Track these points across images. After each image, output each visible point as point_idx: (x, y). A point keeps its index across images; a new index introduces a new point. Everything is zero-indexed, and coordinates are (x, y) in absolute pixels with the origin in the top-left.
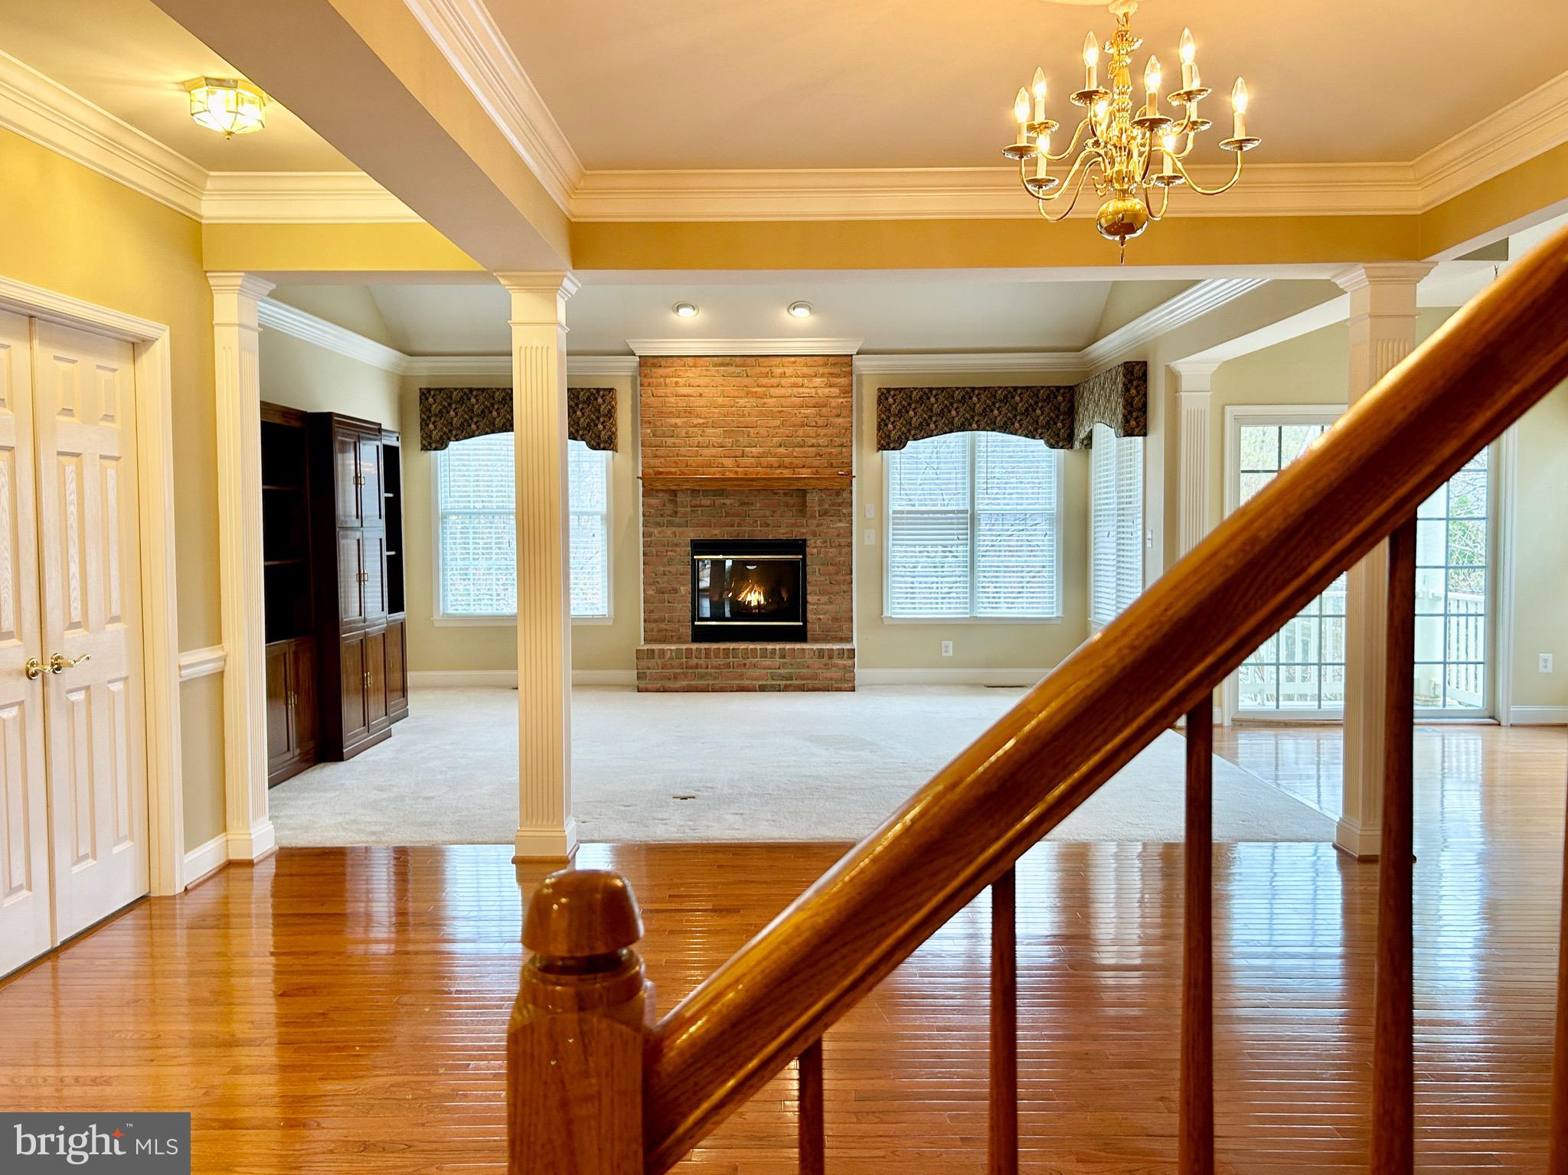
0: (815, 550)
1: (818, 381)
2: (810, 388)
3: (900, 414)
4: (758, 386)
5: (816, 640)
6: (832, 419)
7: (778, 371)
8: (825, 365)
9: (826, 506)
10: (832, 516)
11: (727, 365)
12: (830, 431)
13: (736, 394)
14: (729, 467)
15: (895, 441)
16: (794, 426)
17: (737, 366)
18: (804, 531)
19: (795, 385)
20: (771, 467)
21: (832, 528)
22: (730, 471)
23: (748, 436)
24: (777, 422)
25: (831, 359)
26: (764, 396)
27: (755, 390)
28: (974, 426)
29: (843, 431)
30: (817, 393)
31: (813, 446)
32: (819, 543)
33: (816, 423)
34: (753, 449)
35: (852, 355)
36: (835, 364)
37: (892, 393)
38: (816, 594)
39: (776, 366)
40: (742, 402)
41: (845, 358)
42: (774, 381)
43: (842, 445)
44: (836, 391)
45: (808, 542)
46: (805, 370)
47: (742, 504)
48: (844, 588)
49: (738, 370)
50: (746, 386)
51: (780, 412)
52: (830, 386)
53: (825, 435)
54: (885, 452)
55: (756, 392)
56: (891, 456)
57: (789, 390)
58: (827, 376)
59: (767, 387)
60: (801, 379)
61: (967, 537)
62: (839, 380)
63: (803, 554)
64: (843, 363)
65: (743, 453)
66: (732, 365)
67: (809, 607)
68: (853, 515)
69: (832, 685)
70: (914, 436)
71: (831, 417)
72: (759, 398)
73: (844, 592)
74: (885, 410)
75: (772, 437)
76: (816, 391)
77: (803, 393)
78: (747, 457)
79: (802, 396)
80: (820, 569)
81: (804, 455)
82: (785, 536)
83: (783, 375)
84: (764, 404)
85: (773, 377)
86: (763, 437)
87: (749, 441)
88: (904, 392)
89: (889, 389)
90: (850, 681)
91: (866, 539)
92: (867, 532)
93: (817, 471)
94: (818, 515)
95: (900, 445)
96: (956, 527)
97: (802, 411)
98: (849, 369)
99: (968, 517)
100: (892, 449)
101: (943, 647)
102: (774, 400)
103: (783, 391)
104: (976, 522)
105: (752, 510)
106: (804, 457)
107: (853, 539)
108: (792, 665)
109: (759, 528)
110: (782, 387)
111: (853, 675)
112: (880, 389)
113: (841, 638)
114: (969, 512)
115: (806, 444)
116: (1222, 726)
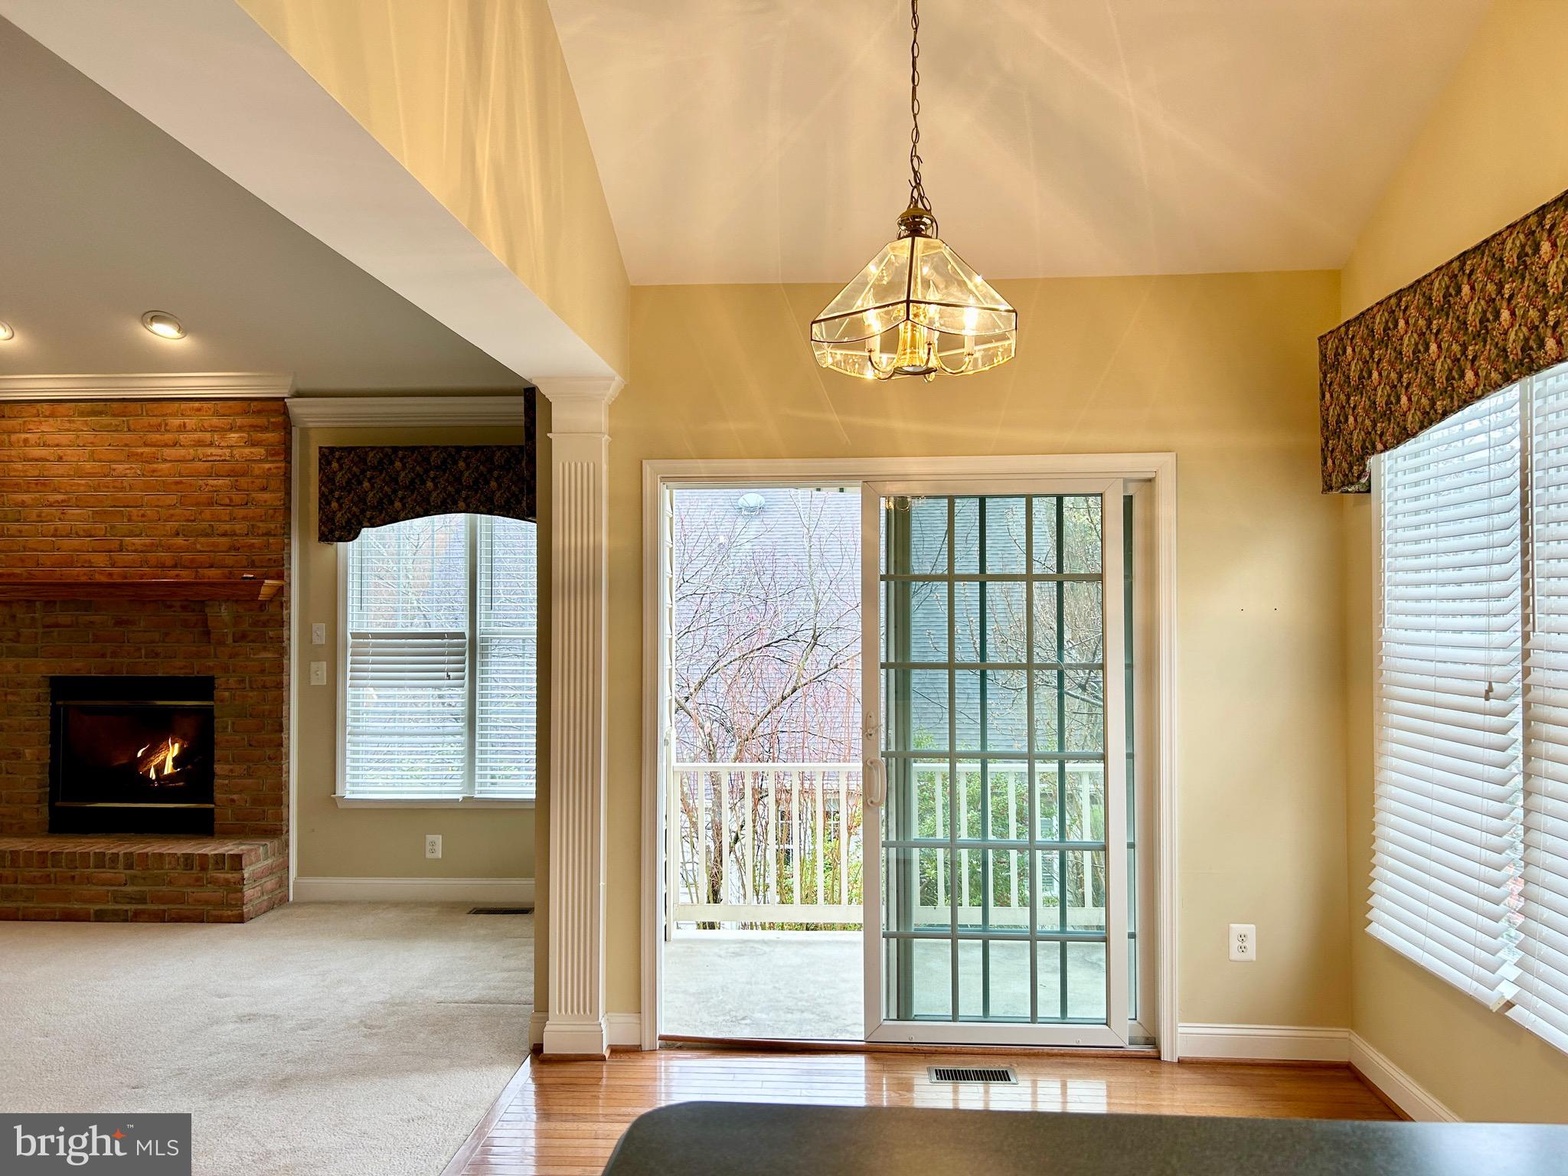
0: (227, 694)
1: (234, 437)
2: (222, 448)
3: (348, 487)
4: (146, 445)
5: (228, 834)
6: (254, 495)
7: (176, 422)
8: (245, 413)
9: (245, 626)
10: (253, 641)
11: (100, 413)
12: (250, 511)
13: (112, 457)
14: (100, 566)
15: (342, 528)
16: (197, 504)
17: (114, 415)
18: (211, 663)
19: (200, 443)
20: (163, 566)
21: (254, 660)
22: (100, 573)
23: (129, 520)
24: (172, 499)
25: (253, 404)
26: (154, 459)
27: (140, 450)
28: (462, 504)
29: (271, 512)
30: (232, 456)
31: (224, 535)
32: (232, 682)
33: (231, 500)
34: (136, 540)
35: (284, 398)
36: (259, 412)
37: (337, 454)
38: (227, 762)
39: (170, 415)
40: (120, 468)
41: (270, 403)
42: (169, 437)
43: (268, 534)
44: (260, 451)
45: (217, 682)
46: (215, 421)
47: (119, 623)
48: (269, 752)
49: (115, 421)
50: (126, 445)
51: (177, 483)
52: (253, 445)
53: (244, 518)
54: (340, 544)
55: (142, 454)
56: (350, 549)
57: (191, 451)
58: (247, 429)
59: (159, 446)
60: (208, 435)
61: (460, 674)
62: (268, 435)
63: (212, 700)
64: (271, 410)
65: (121, 545)
66: (106, 414)
67: (217, 782)
68: (289, 639)
69: (208, 912)
70: (370, 520)
71: (254, 491)
72: (146, 462)
73: (270, 758)
74: (327, 480)
75: (165, 521)
76: (231, 453)
77: (212, 455)
78: (128, 551)
79: (210, 459)
80: (233, 723)
81: (212, 549)
82: (183, 671)
83: (182, 428)
84: (154, 471)
85: (167, 431)
86: (150, 521)
87: (131, 527)
88: (356, 454)
89: (333, 448)
90: (236, 905)
91: (313, 676)
92: (314, 665)
93: (231, 573)
94: (230, 640)
95: (349, 534)
96: (446, 658)
97: (210, 482)
98: (280, 419)
99: (465, 643)
100: (341, 539)
101: (427, 844)
102: (168, 465)
103: (181, 452)
104: (478, 651)
105: (134, 632)
106: (210, 551)
107: (285, 678)
108: (144, 879)
109: (144, 659)
110: (181, 446)
111: (239, 894)
112: (320, 448)
113: (266, 831)
114: (467, 636)
115: (216, 532)
116: (635, 1050)
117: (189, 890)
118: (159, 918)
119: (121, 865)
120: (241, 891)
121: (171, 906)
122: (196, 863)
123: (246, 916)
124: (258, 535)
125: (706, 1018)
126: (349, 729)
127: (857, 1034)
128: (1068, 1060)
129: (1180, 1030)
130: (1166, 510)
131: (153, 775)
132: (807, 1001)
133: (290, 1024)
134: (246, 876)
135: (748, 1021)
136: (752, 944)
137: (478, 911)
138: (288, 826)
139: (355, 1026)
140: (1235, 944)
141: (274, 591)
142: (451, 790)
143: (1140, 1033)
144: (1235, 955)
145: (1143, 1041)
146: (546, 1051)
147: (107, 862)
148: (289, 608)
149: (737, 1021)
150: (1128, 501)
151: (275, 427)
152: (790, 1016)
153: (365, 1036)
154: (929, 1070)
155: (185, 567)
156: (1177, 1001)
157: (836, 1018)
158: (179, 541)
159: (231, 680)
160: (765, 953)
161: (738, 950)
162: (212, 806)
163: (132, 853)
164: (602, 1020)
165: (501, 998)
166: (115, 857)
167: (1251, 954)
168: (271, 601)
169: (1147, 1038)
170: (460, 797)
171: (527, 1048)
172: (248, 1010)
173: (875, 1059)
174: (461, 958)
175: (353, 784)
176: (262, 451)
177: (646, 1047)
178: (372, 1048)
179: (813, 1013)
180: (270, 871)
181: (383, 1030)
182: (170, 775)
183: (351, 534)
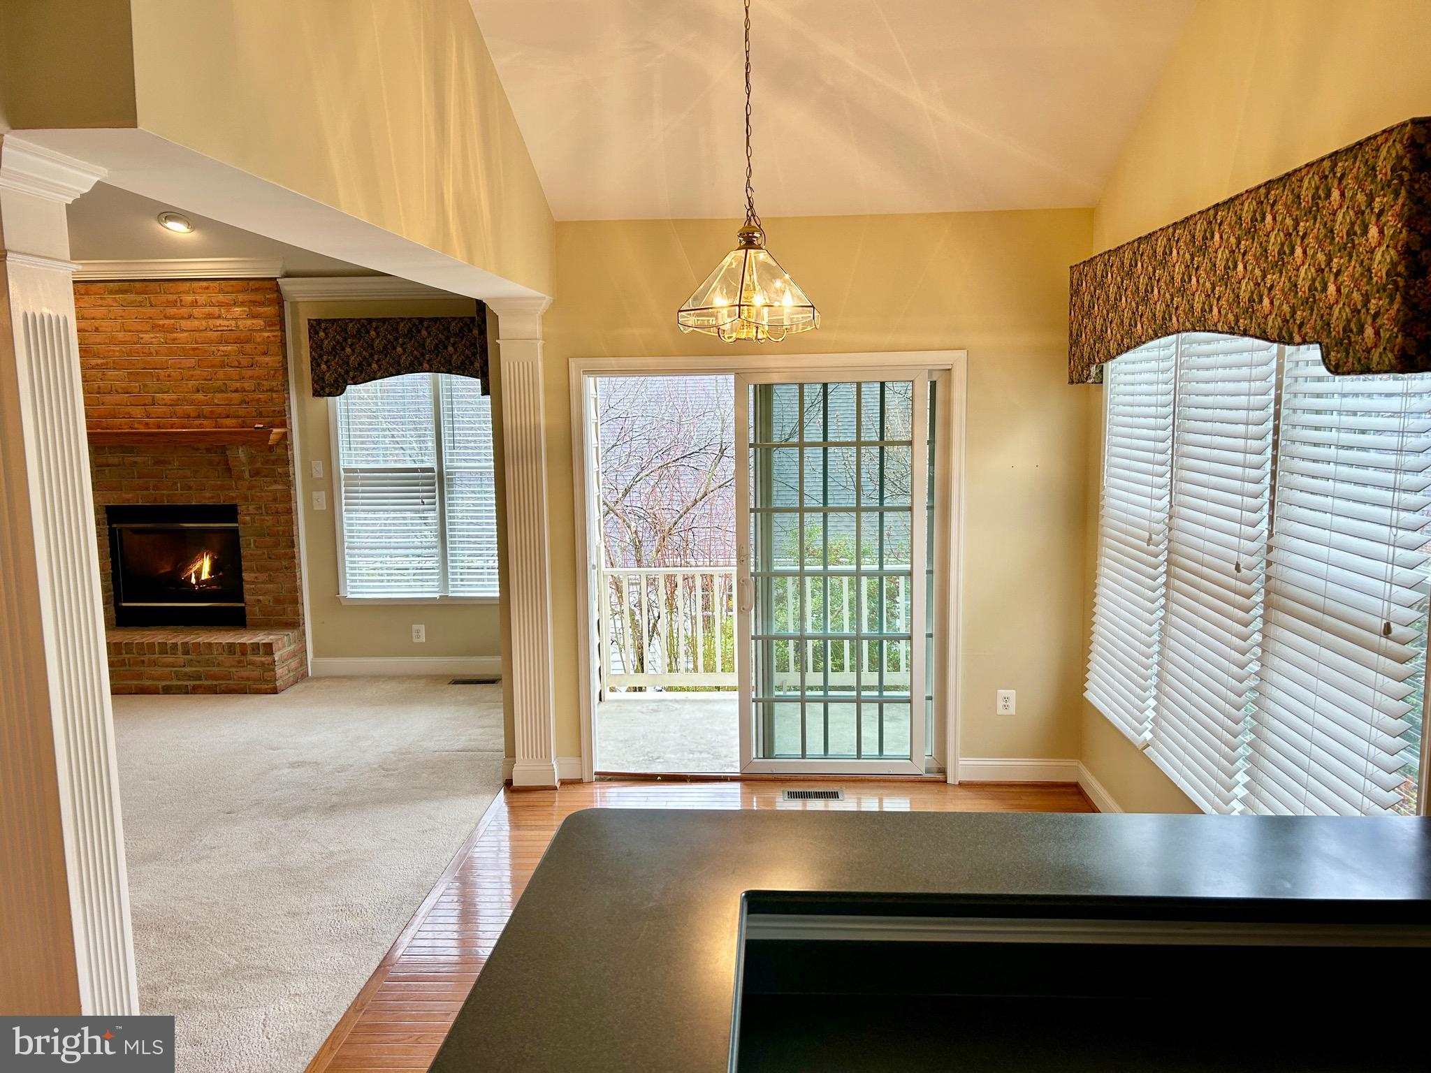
0: (248, 518)
1: (237, 310)
2: (228, 320)
3: (333, 352)
4: (166, 317)
5: (259, 626)
6: (257, 358)
7: (189, 298)
8: (245, 291)
9: (258, 465)
10: (266, 476)
11: (126, 292)
12: (256, 372)
13: (140, 328)
14: (138, 418)
15: (331, 386)
17: (137, 293)
18: (234, 494)
19: (210, 316)
20: (189, 417)
21: (267, 491)
22: (139, 423)
23: (158, 380)
24: (192, 362)
25: (251, 283)
26: (173, 330)
27: (161, 322)
28: (426, 366)
29: (272, 372)
30: (237, 326)
31: (236, 391)
32: (252, 509)
33: (240, 364)
34: (165, 396)
35: (276, 278)
36: (256, 290)
37: (323, 325)
38: (252, 570)
39: (184, 293)
40: (147, 337)
41: (266, 282)
42: (184, 311)
43: (271, 390)
45: (240, 509)
46: (221, 297)
47: (157, 463)
48: (285, 563)
49: (139, 298)
50: (151, 318)
51: (194, 349)
52: (254, 317)
53: (251, 378)
54: (330, 399)
55: (163, 325)
56: (338, 403)
57: (203, 322)
58: (247, 304)
59: (176, 318)
60: (216, 309)
61: (433, 500)
62: (266, 309)
63: (236, 522)
64: (267, 289)
65: (153, 400)
66: (131, 292)
67: (246, 586)
68: (294, 474)
69: (250, 685)
70: (353, 378)
71: (257, 355)
72: (167, 332)
73: (286, 568)
74: (316, 346)
75: (187, 380)
76: (237, 323)
77: (220, 326)
78: (159, 405)
79: (219, 329)
80: (255, 541)
81: (226, 402)
82: (212, 500)
83: (195, 304)
84: (174, 339)
85: (182, 306)
86: (176, 380)
87: (160, 385)
88: (338, 325)
89: (319, 320)
90: (270, 681)
91: (315, 502)
92: (315, 494)
93: (244, 422)
94: (247, 475)
95: (337, 390)
96: (420, 488)
97: (221, 348)
98: (275, 295)
99: (434, 476)
100: (329, 395)
101: (414, 631)
102: (185, 334)
103: (196, 323)
104: (445, 483)
105: (170, 470)
106: (227, 405)
107: (293, 505)
108: (199, 662)
109: (179, 491)
110: (194, 318)
111: (273, 673)
112: (309, 320)
113: (287, 623)
114: (436, 470)
115: (229, 389)
116: (579, 782)
117: (234, 670)
118: (213, 690)
119: (180, 652)
120: (273, 670)
121: (221, 682)
122: (238, 650)
123: (278, 688)
124: (263, 391)
125: (631, 758)
126: (346, 544)
127: (735, 769)
128: (882, 784)
129: (960, 763)
130: (959, 393)
131: (193, 581)
132: (704, 745)
133: (328, 769)
134: (276, 659)
135: (661, 760)
136: (666, 703)
137: (456, 682)
138: (304, 619)
139: (375, 769)
140: (1000, 703)
141: (280, 436)
142: (428, 590)
143: (934, 765)
144: (1001, 711)
145: (936, 770)
146: (515, 784)
147: (169, 651)
148: (292, 449)
149: (652, 760)
150: (933, 385)
151: (271, 302)
152: (691, 755)
153: (384, 776)
154: (783, 792)
155: (206, 418)
156: (959, 743)
157: (725, 757)
158: (200, 396)
159: (251, 507)
160: (676, 709)
161: (656, 708)
162: (243, 605)
163: (187, 643)
164: (554, 763)
165: (481, 748)
166: (175, 645)
167: (1012, 710)
168: (278, 444)
169: (939, 769)
170: (437, 596)
171: (501, 782)
172: (296, 759)
173: (747, 785)
174: (447, 719)
175: (353, 587)
176: (261, 322)
177: (586, 779)
178: (390, 784)
179: (709, 753)
180: (293, 654)
181: (396, 772)
182: (206, 580)
183: (338, 390)
